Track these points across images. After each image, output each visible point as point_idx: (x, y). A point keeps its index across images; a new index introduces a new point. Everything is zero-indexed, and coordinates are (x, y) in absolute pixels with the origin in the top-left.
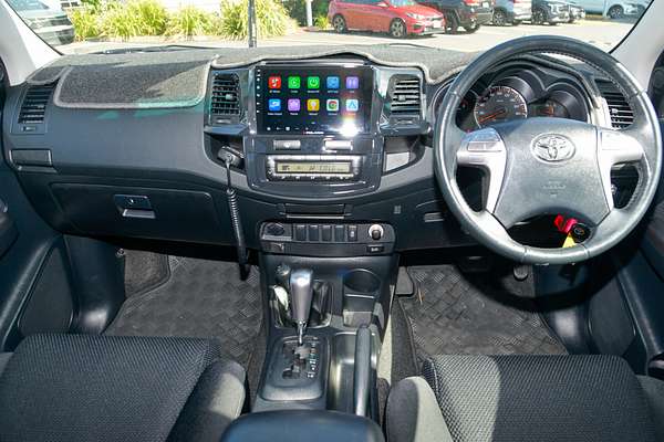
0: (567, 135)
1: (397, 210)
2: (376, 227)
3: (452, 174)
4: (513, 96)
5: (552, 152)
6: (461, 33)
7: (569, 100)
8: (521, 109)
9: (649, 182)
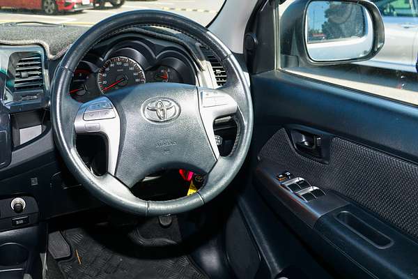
0: (172, 97)
1: (34, 182)
2: (18, 200)
3: (71, 144)
4: (131, 65)
5: (161, 113)
6: (108, 8)
7: (178, 65)
8: (139, 76)
9: (246, 131)
